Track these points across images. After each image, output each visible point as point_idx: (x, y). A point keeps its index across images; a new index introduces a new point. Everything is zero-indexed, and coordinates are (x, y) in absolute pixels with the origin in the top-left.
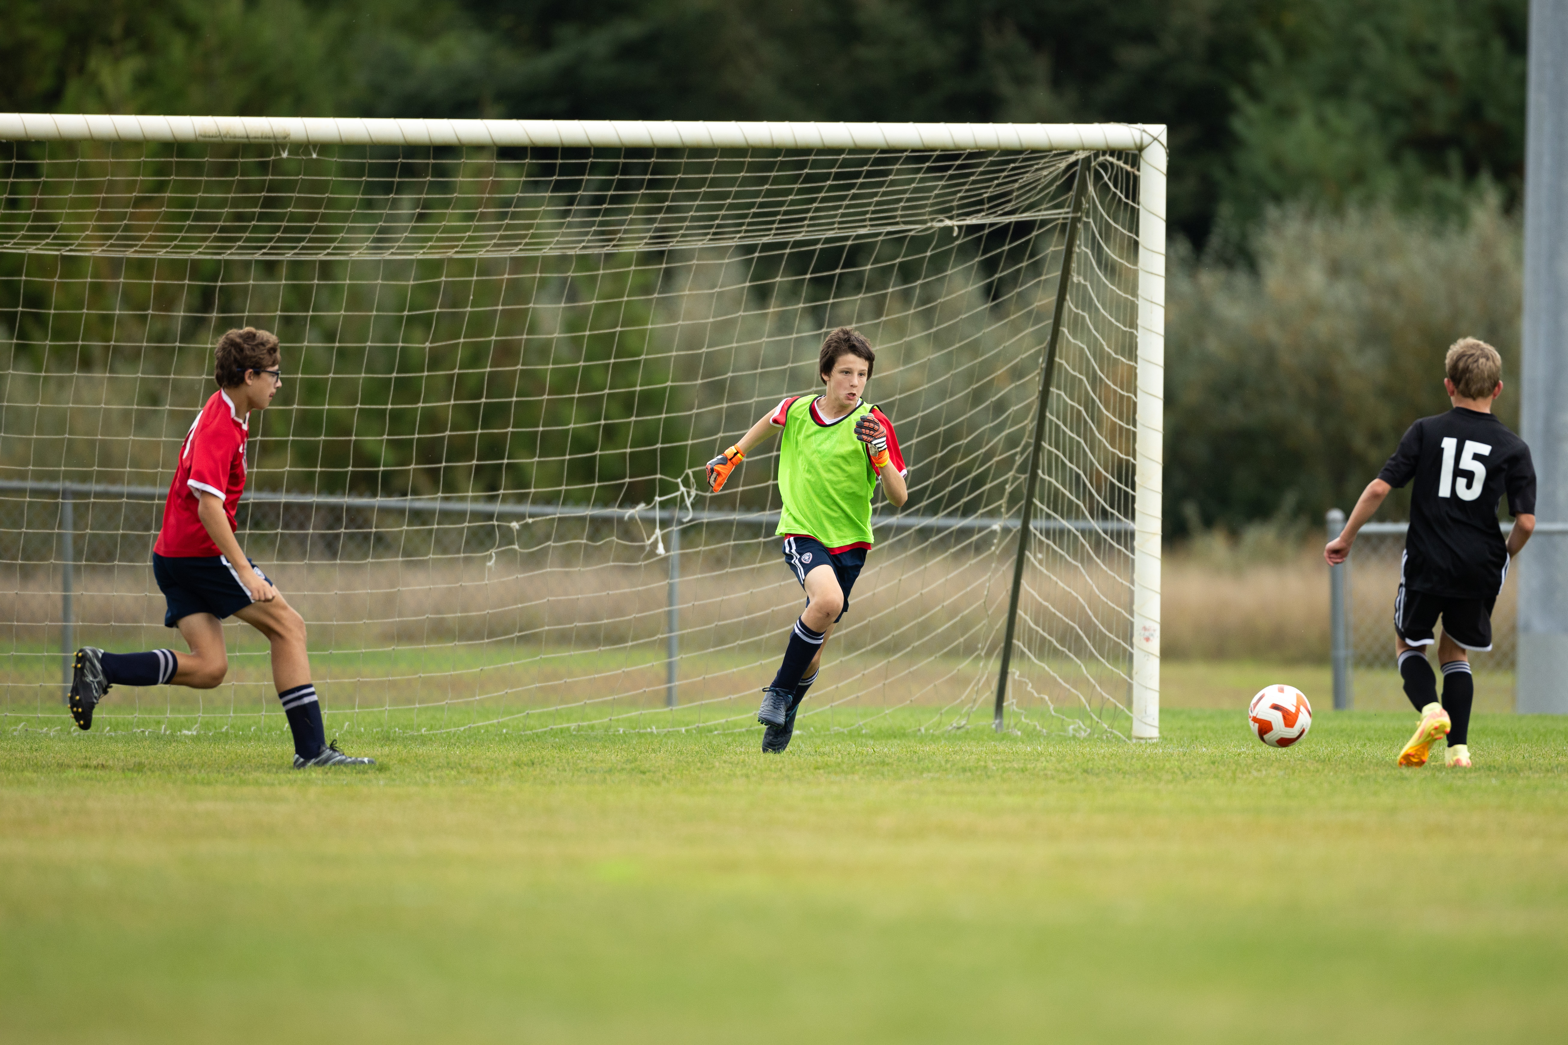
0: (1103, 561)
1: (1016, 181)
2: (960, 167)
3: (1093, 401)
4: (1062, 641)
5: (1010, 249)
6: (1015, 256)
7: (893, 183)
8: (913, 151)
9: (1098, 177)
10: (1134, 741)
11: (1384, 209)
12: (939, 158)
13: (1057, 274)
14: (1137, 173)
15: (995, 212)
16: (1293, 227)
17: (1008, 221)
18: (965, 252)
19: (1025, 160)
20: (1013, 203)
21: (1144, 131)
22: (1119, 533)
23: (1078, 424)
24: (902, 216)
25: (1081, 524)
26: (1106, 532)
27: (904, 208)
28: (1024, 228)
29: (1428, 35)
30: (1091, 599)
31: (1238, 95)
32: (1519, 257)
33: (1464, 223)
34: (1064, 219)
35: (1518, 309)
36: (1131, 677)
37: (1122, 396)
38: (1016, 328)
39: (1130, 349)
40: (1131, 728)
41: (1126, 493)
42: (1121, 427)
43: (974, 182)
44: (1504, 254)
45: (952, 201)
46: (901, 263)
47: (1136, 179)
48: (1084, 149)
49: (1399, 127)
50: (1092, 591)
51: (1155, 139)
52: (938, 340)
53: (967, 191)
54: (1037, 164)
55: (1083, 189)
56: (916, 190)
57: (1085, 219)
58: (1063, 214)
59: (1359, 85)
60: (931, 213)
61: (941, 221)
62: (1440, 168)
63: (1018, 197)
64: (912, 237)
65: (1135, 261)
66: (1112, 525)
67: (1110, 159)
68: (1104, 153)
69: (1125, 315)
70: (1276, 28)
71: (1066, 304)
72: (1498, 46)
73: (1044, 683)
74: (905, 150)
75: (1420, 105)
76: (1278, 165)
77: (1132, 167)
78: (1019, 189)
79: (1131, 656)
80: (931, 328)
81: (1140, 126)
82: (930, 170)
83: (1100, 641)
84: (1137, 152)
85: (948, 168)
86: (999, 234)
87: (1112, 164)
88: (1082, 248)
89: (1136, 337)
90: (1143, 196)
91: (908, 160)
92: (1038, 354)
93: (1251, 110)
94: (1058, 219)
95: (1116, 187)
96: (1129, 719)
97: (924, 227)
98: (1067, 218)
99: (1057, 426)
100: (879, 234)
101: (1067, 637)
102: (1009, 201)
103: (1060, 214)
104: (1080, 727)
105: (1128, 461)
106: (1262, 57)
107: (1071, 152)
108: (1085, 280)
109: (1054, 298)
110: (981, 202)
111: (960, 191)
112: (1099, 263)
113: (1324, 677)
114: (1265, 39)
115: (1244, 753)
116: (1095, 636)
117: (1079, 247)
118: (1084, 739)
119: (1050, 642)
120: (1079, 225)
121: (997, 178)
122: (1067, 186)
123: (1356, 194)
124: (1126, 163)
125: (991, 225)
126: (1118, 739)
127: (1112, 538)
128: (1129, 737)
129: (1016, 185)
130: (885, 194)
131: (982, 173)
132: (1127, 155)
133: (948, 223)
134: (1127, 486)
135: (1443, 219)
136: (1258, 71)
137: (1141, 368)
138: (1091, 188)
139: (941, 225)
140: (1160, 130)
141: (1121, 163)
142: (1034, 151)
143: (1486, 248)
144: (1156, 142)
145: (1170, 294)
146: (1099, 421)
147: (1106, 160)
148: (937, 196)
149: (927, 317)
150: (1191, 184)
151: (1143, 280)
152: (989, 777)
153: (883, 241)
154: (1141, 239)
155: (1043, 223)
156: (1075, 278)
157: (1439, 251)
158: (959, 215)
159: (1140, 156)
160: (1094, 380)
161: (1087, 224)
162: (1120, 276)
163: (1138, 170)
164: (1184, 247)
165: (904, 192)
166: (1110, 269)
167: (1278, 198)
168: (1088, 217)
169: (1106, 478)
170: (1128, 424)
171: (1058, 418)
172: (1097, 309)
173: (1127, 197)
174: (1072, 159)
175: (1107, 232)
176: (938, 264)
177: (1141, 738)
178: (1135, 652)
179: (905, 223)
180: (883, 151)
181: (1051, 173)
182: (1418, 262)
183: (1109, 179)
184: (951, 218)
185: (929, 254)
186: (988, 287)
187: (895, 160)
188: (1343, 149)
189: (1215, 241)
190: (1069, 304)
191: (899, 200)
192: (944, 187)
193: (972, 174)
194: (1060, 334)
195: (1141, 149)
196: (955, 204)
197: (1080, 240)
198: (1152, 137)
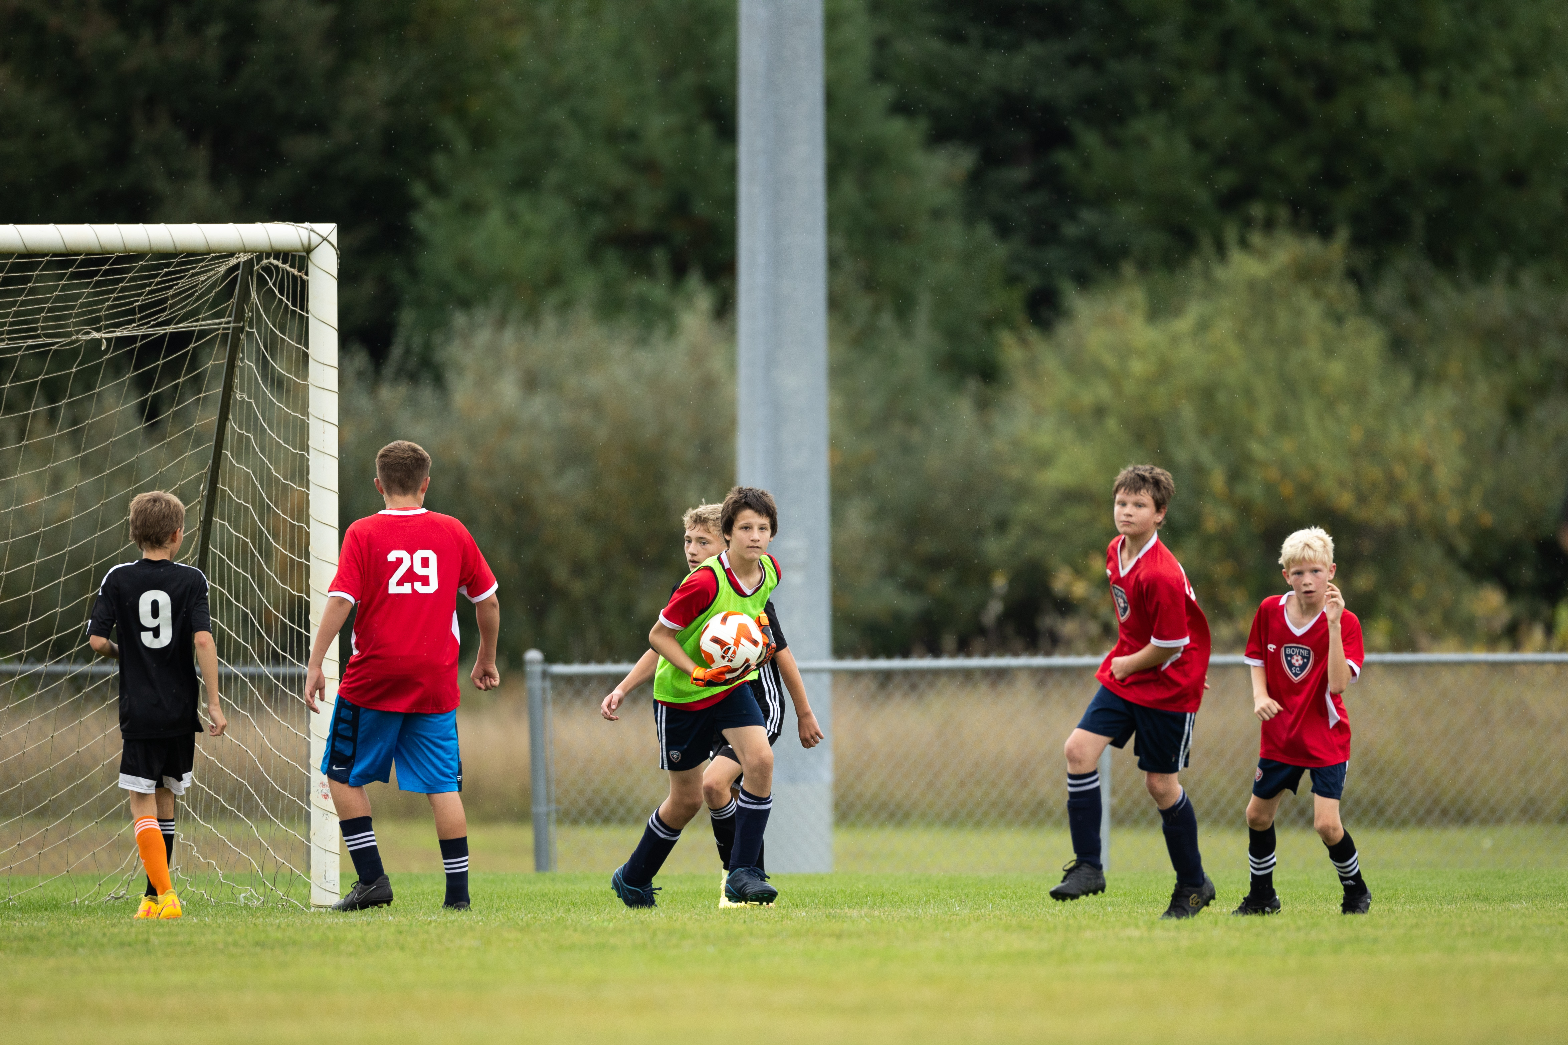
0: (275, 711)
1: (171, 287)
2: (107, 273)
3: (261, 532)
4: (231, 799)
5: (163, 363)
6: (172, 370)
7: (32, 291)
8: (55, 255)
9: (262, 282)
10: (313, 909)
11: (583, 314)
12: (84, 263)
13: (219, 390)
14: (304, 277)
15: (149, 323)
16: (483, 337)
17: (163, 332)
18: (116, 368)
19: (180, 264)
20: (168, 312)
21: (312, 230)
22: (292, 678)
23: (244, 557)
24: (43, 328)
25: (250, 669)
26: (277, 677)
27: (46, 319)
28: (180, 340)
29: (628, 121)
30: (264, 754)
31: (418, 189)
32: (732, 366)
33: (672, 331)
34: (224, 329)
35: (733, 423)
36: (309, 840)
37: (292, 526)
38: (175, 450)
39: (301, 473)
40: (309, 894)
41: (299, 634)
42: (292, 560)
43: (123, 289)
44: (717, 364)
45: (100, 310)
46: (43, 380)
47: (304, 284)
48: (245, 251)
49: (598, 223)
50: (262, 744)
51: (325, 239)
52: (86, 466)
53: (116, 299)
54: (194, 268)
55: (245, 295)
56: (58, 299)
57: (247, 329)
58: (225, 323)
59: (553, 177)
60: (76, 324)
61: (88, 333)
62: (643, 268)
63: (172, 306)
64: (56, 351)
65: (305, 377)
66: (283, 670)
67: (275, 262)
68: (268, 256)
69: (294, 435)
70: (461, 114)
71: (228, 423)
72: (706, 131)
73: (213, 846)
74: (46, 255)
75: (621, 197)
76: (464, 266)
77: (299, 271)
78: (173, 296)
79: (308, 815)
80: (79, 453)
81: (307, 225)
82: (74, 276)
83: (273, 800)
84: (304, 254)
85: (94, 274)
86: (153, 347)
87: (277, 267)
88: (247, 363)
89: (308, 460)
90: (312, 304)
91: (49, 265)
92: (199, 480)
93: (434, 206)
94: (218, 329)
95: (282, 294)
96: (307, 885)
97: (69, 340)
98: (228, 329)
99: (222, 560)
100: (19, 348)
101: (236, 794)
102: (164, 310)
103: (220, 324)
104: (252, 895)
105: (300, 598)
106: (447, 147)
107: (231, 255)
108: (249, 398)
109: (215, 417)
110: (132, 312)
111: (108, 299)
112: (264, 377)
113: (525, 835)
114: (448, 125)
115: (435, 921)
116: (267, 794)
117: (242, 360)
118: (257, 908)
119: (217, 800)
120: (243, 336)
121: (150, 285)
122: (228, 292)
123: (553, 298)
124: (292, 266)
125: (144, 337)
126: (295, 908)
127: (284, 684)
128: (308, 906)
129: (171, 292)
130: (24, 303)
131: (132, 279)
132: (294, 256)
133: (96, 335)
134: (300, 626)
135: (649, 326)
136: (440, 162)
137: (314, 494)
138: (254, 295)
139: (88, 337)
140: (329, 229)
141: (287, 267)
142: (190, 254)
143: (697, 357)
144: (325, 242)
145: (345, 411)
146: (268, 553)
147: (270, 263)
148: (82, 305)
149: (75, 439)
150: (368, 288)
151: (314, 395)
152: (149, 952)
153: (23, 356)
154: (311, 351)
155: (202, 334)
156: (238, 396)
157: (646, 360)
158: (107, 326)
159: (308, 258)
160: (263, 510)
161: (250, 335)
162: (288, 391)
163: (307, 274)
164: (361, 359)
165: (46, 300)
166: (278, 384)
167: (465, 304)
168: (251, 327)
169: (277, 617)
170: (300, 557)
171: (222, 552)
172: (263, 430)
173: (294, 305)
174: (233, 262)
175: (273, 345)
176: (87, 380)
177: (321, 907)
178: (313, 811)
179: (47, 336)
180: (21, 256)
181: (209, 278)
182: (621, 373)
183: (274, 285)
184: (98, 330)
185: (74, 370)
186: (142, 406)
187: (32, 267)
188: (535, 249)
189: (396, 352)
190: (232, 425)
191: (41, 310)
192: (90, 295)
193: (121, 280)
194: (223, 457)
195: (309, 250)
196: (103, 313)
197: (243, 353)
198: (322, 236)
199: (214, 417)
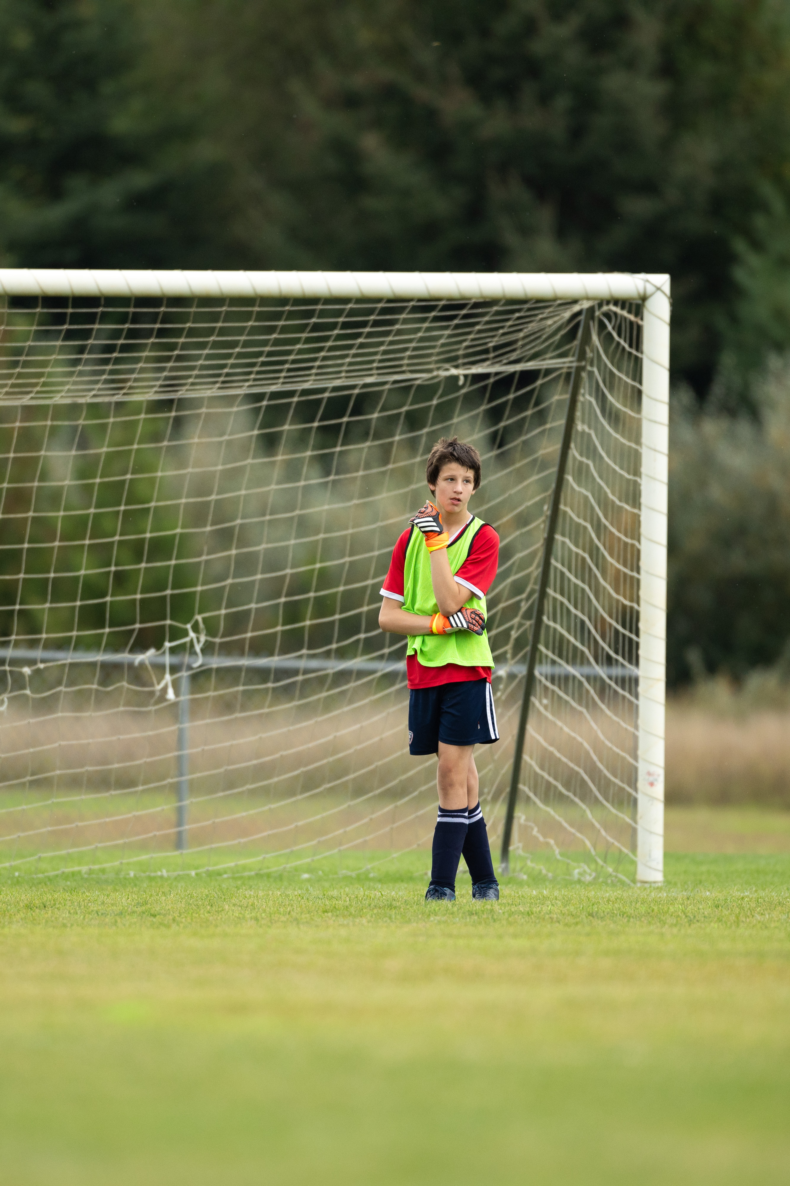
0: (609, 708)
1: (521, 330)
2: (466, 316)
3: (598, 548)
4: (567, 785)
5: (514, 397)
6: (520, 404)
7: (399, 332)
8: (420, 300)
9: (602, 326)
10: (639, 884)
12: (445, 308)
13: (562, 422)
14: (640, 322)
15: (501, 361)
17: (513, 370)
18: (470, 401)
19: (529, 309)
20: (519, 352)
21: (647, 281)
22: (623, 680)
23: (583, 571)
24: (408, 365)
25: (586, 670)
26: (610, 677)
27: (411, 357)
28: (529, 377)
30: (597, 745)
31: (740, 246)
34: (568, 368)
36: (636, 821)
37: (626, 544)
38: (521, 475)
39: (634, 496)
40: (636, 872)
41: (631, 640)
42: (625, 574)
43: (480, 331)
45: (458, 350)
46: (408, 413)
47: (639, 328)
48: (588, 299)
50: (597, 736)
51: (658, 289)
53: (473, 340)
54: (542, 313)
55: (587, 339)
56: (422, 339)
57: (589, 368)
58: (567, 363)
60: (437, 362)
61: (447, 370)
63: (523, 346)
64: (419, 385)
65: (639, 410)
66: (617, 671)
67: (614, 308)
68: (608, 303)
69: (629, 463)
70: (779, 179)
71: (570, 452)
73: (550, 827)
74: (412, 300)
77: (636, 316)
78: (524, 338)
79: (635, 801)
81: (643, 276)
82: (436, 319)
83: (605, 786)
84: (640, 302)
85: (454, 317)
86: (504, 383)
87: (615, 314)
88: (586, 397)
89: (640, 484)
90: (646, 345)
91: (415, 309)
92: (543, 501)
93: (754, 260)
94: (563, 368)
95: (620, 336)
96: (634, 863)
97: (430, 375)
98: (571, 367)
99: (562, 573)
100: (385, 383)
101: (573, 781)
102: (514, 350)
103: (564, 363)
104: (585, 872)
105: (632, 608)
106: (764, 207)
107: (575, 301)
108: (590, 428)
109: (558, 446)
110: (486, 351)
111: (465, 340)
112: (603, 411)
115: (747, 896)
116: (600, 780)
117: (583, 395)
118: (590, 882)
119: (556, 786)
120: (584, 375)
121: (502, 327)
122: (571, 335)
124: (630, 312)
125: (497, 374)
126: (623, 883)
127: (616, 683)
128: (634, 881)
129: (521, 335)
130: (391, 343)
131: (488, 323)
132: (631, 304)
133: (454, 372)
134: (631, 631)
136: (760, 222)
137: (645, 515)
138: (595, 338)
139: (447, 374)
140: (663, 280)
141: (625, 313)
142: (539, 301)
144: (659, 292)
146: (604, 568)
147: (610, 310)
148: (443, 345)
150: (693, 334)
151: (647, 428)
153: (389, 389)
154: (645, 388)
155: (548, 372)
156: (580, 427)
158: (464, 364)
159: (644, 305)
160: (599, 527)
161: (591, 373)
162: (624, 424)
163: (642, 319)
164: (686, 396)
165: (410, 341)
166: (614, 417)
167: (780, 347)
168: (592, 366)
169: (610, 625)
170: (632, 570)
171: (563, 565)
172: (601, 457)
173: (631, 346)
174: (576, 308)
175: (611, 380)
176: (445, 412)
177: (646, 882)
178: (640, 797)
179: (412, 372)
180: (389, 301)
181: (555, 322)
183: (613, 328)
184: (456, 367)
185: (435, 402)
186: (494, 435)
187: (401, 310)
189: (718, 390)
190: (574, 452)
191: (406, 349)
192: (450, 336)
193: (477, 323)
194: (565, 482)
195: (644, 298)
196: (461, 352)
197: (584, 388)
198: (655, 286)
199: (556, 447)
